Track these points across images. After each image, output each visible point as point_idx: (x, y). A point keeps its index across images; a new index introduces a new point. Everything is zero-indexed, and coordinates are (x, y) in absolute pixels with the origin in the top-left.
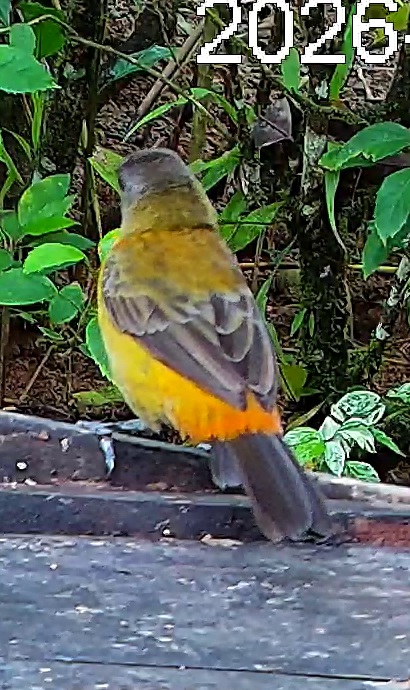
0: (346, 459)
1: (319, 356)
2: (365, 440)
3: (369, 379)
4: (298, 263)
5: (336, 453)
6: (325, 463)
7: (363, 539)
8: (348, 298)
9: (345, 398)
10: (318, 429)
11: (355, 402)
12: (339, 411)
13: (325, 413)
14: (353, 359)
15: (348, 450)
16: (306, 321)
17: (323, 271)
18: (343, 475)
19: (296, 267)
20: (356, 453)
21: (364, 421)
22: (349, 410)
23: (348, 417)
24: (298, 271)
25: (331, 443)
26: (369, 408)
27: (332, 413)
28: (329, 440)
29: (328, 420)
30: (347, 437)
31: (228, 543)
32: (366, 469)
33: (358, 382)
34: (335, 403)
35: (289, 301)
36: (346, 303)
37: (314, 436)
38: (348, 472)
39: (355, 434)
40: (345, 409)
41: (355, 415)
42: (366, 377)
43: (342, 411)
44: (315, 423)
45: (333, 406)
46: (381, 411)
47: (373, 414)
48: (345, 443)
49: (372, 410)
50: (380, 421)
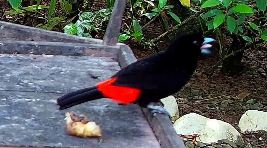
0: (83, 33)
2: (89, 27)
5: (80, 30)
6: (77, 33)
7: (88, 55)
9: (83, 14)
10: (75, 24)
11: (86, 15)
13: (77, 18)
15: (84, 30)
20: (86, 31)
21: (88, 21)
23: (84, 20)
25: (78, 28)
26: (90, 17)
27: (79, 18)
28: (79, 27)
29: (78, 21)
30: (83, 26)
32: (88, 35)
37: (74, 26)
38: (84, 36)
39: (86, 26)
40: (83, 17)
44: (74, 22)
45: (80, 16)
46: (94, 18)
47: (91, 19)
48: (83, 28)
49: (91, 17)
50: (93, 21)
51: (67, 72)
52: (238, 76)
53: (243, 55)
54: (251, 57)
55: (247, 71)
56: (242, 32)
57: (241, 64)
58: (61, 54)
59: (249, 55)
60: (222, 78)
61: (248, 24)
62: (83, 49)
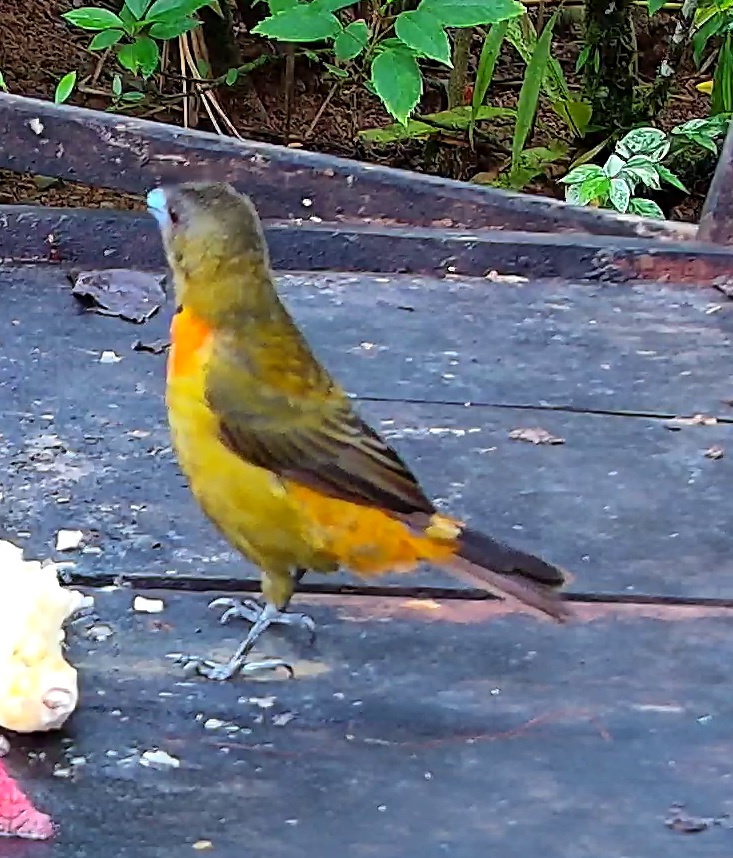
0: (631, 197)
1: (604, 92)
2: (650, 178)
3: (654, 117)
5: (621, 191)
6: (610, 200)
7: (649, 276)
8: (634, 34)
9: (630, 134)
10: (602, 166)
11: (641, 139)
12: (623, 147)
13: (610, 150)
14: (638, 95)
15: (633, 187)
16: (591, 57)
17: (608, 8)
18: (627, 212)
19: (581, 3)
20: (641, 190)
21: (649, 159)
22: (634, 147)
23: (633, 155)
24: (583, 7)
25: (616, 180)
26: (654, 145)
27: (618, 150)
28: (616, 177)
29: (613, 158)
30: (631, 174)
31: (513, 279)
32: (650, 206)
33: (643, 118)
34: (620, 140)
35: (574, 38)
36: (631, 39)
37: (599, 173)
38: (633, 210)
39: (640, 172)
40: (630, 146)
41: (638, 153)
42: (651, 113)
43: (627, 148)
44: (600, 160)
45: (619, 143)
46: (666, 148)
47: (658, 151)
48: (630, 181)
49: (657, 147)
50: (665, 158)
51: (575, 335)
58: (553, 273)
62: (630, 256)
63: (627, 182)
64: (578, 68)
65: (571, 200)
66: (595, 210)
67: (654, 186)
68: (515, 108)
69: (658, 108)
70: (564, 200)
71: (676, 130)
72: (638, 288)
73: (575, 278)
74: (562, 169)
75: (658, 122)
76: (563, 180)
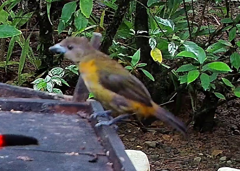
0: (53, 88)
1: (45, 57)
2: (59, 82)
3: (60, 64)
4: (39, 30)
5: (50, 86)
6: (47, 89)
7: (58, 111)
8: (54, 40)
9: (53, 69)
10: (44, 79)
11: (56, 71)
13: (47, 74)
14: (55, 58)
15: (54, 85)
16: (41, 46)
17: (46, 32)
18: (52, 92)
19: (38, 31)
20: (56, 86)
21: (58, 76)
22: (54, 73)
23: (53, 75)
24: (39, 32)
26: (60, 72)
27: (49, 74)
28: (48, 82)
29: (48, 76)
30: (53, 81)
31: (18, 112)
32: (59, 91)
33: (56, 65)
34: (50, 71)
35: (36, 41)
36: (53, 41)
37: (43, 81)
38: (54, 92)
39: (55, 80)
40: (53, 73)
41: (56, 75)
42: (59, 63)
44: (44, 77)
45: (49, 72)
46: (63, 73)
47: (61, 74)
48: (53, 83)
50: (63, 76)
51: (36, 129)
52: (211, 132)
53: (216, 111)
54: (224, 113)
55: (219, 127)
56: (215, 89)
57: (214, 120)
58: (30, 110)
59: (221, 111)
60: (195, 135)
61: (221, 80)
62: (53, 105)
63: (52, 83)
64: (37, 49)
65: (35, 88)
66: (42, 91)
67: (60, 85)
68: (19, 62)
69: (61, 62)
70: (33, 88)
71: (66, 68)
72: (55, 115)
73: (37, 112)
74: (33, 79)
75: (61, 66)
76: (33, 83)
